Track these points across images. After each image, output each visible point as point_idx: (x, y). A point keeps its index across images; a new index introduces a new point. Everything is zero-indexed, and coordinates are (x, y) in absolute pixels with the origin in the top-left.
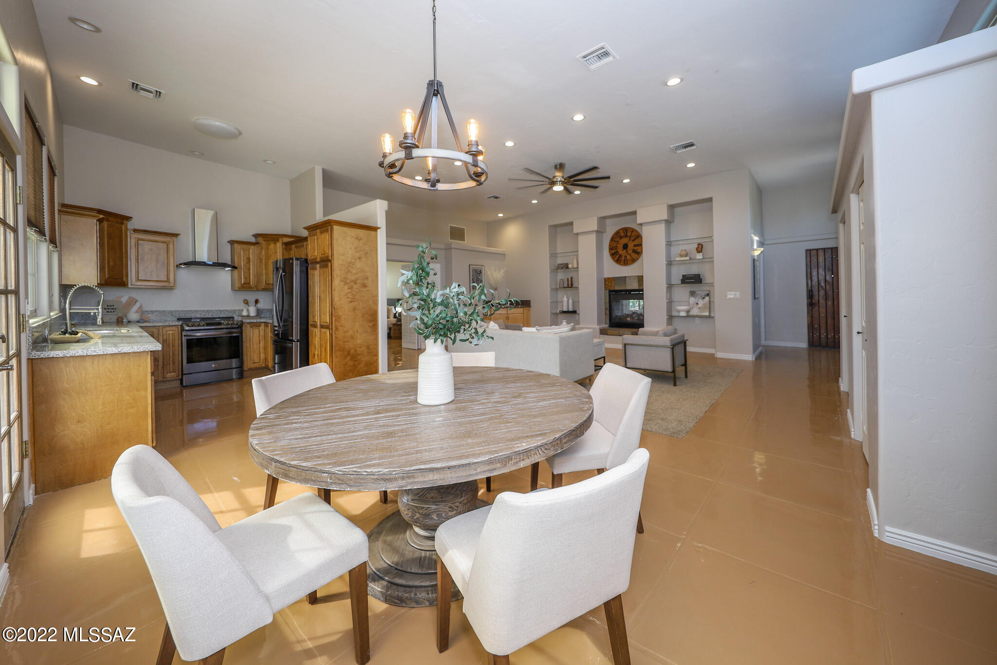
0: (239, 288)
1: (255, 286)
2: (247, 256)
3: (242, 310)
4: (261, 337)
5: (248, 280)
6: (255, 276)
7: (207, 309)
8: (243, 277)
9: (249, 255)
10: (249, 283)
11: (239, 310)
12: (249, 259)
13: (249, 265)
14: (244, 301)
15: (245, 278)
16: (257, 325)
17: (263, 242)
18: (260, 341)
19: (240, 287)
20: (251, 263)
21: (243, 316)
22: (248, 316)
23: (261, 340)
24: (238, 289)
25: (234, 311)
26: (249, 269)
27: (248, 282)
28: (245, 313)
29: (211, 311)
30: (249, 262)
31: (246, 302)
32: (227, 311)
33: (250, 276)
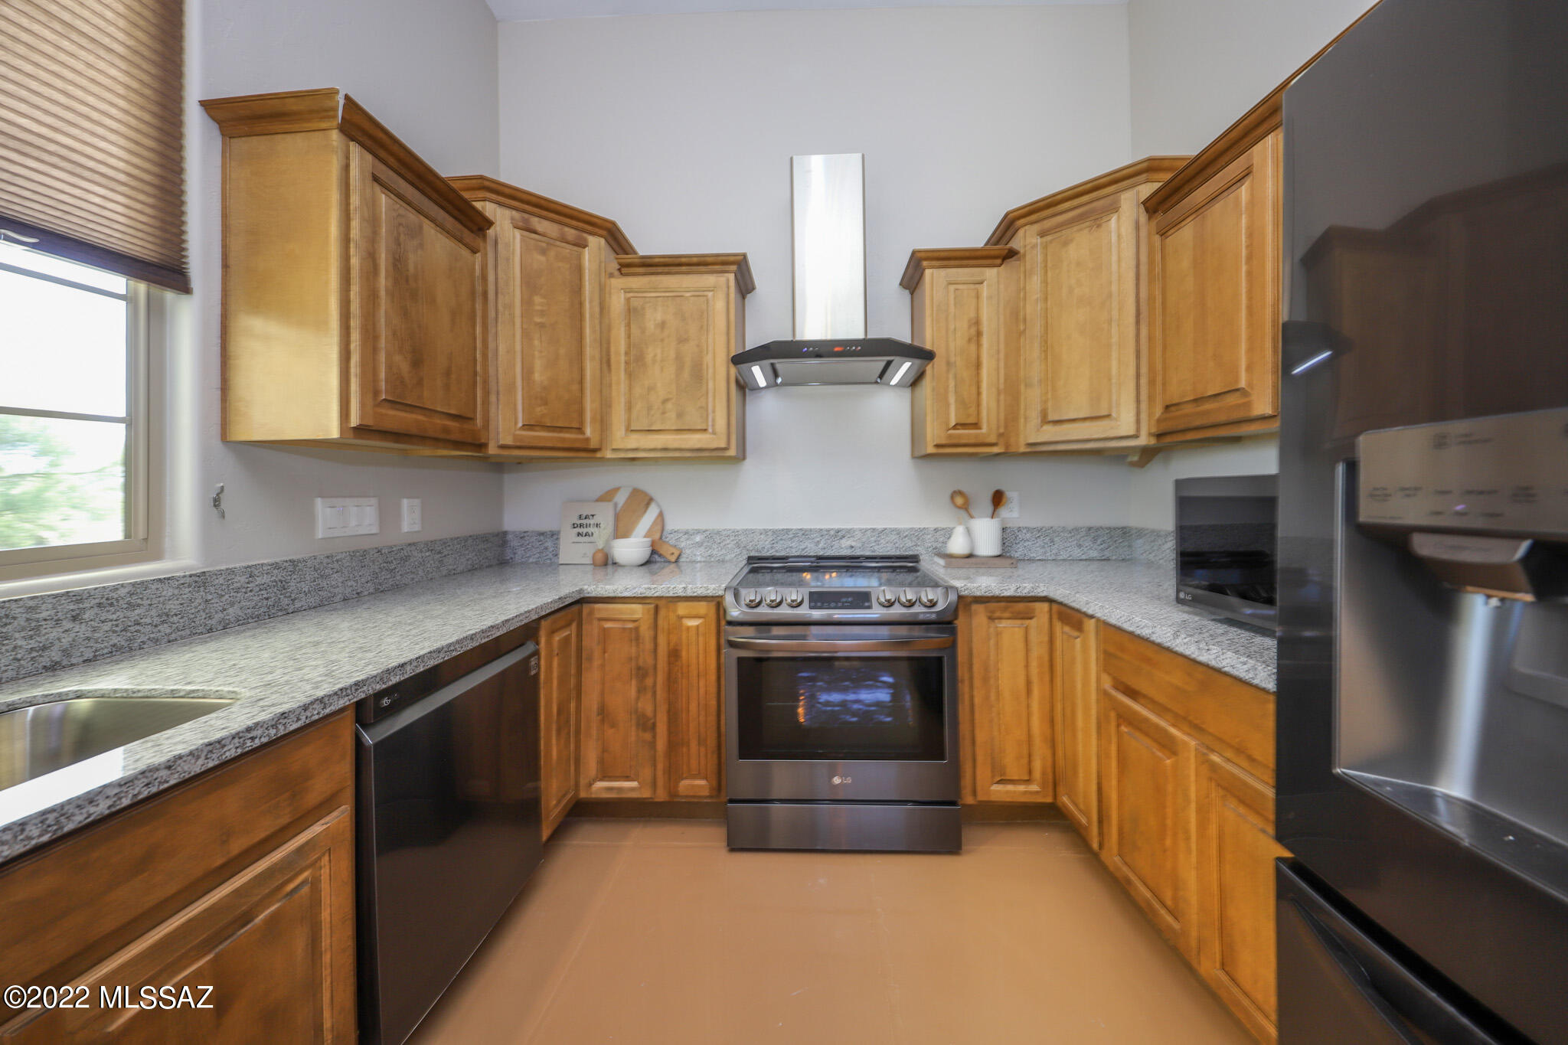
0: (937, 446)
1: (1000, 435)
2: (972, 315)
3: (948, 533)
4: (1034, 664)
5: (972, 410)
6: (999, 394)
7: (837, 526)
8: (952, 399)
9: (978, 309)
10: (976, 425)
11: (936, 530)
12: (977, 322)
13: (979, 345)
14: (952, 497)
15: (962, 403)
16: (1019, 606)
17: (1039, 240)
18: (1029, 683)
19: (943, 441)
20: (985, 341)
21: (951, 556)
22: (970, 556)
23: (1035, 679)
24: (931, 450)
25: (919, 534)
26: (978, 365)
27: (972, 420)
28: (958, 544)
29: (849, 531)
30: (979, 334)
31: (959, 501)
32: (898, 532)
33: (979, 394)
